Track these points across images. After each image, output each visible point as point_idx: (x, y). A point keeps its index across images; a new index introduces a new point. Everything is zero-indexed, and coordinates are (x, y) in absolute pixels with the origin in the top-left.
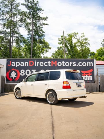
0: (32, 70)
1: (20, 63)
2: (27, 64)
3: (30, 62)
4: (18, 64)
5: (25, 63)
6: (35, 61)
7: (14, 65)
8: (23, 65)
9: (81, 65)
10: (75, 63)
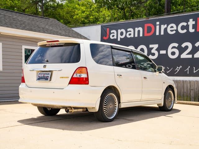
0: (151, 46)
4: (122, 34)
6: (158, 23)
7: (115, 37)
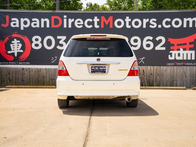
0: (59, 37)
1: (31, 22)
2: (45, 22)
3: (53, 18)
4: (25, 23)
5: (43, 20)
6: (65, 17)
7: (17, 26)
8: (38, 26)
9: (169, 26)
10: (155, 20)
